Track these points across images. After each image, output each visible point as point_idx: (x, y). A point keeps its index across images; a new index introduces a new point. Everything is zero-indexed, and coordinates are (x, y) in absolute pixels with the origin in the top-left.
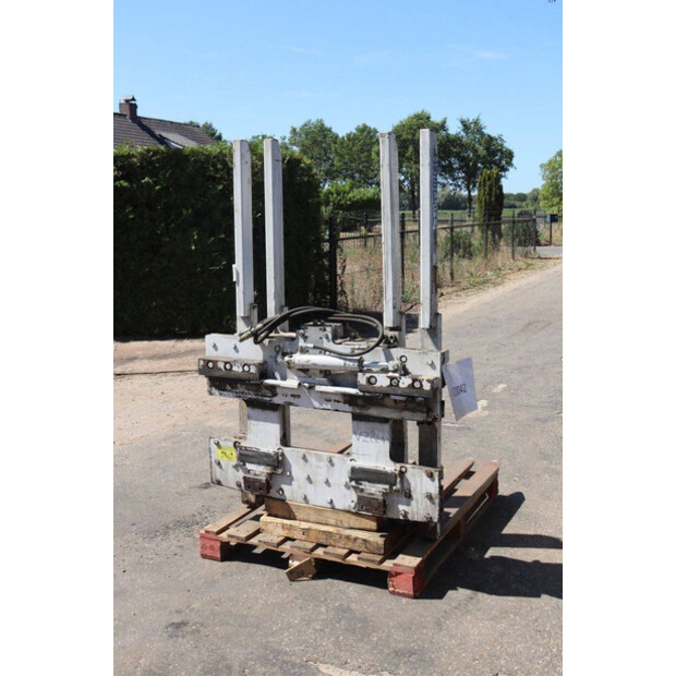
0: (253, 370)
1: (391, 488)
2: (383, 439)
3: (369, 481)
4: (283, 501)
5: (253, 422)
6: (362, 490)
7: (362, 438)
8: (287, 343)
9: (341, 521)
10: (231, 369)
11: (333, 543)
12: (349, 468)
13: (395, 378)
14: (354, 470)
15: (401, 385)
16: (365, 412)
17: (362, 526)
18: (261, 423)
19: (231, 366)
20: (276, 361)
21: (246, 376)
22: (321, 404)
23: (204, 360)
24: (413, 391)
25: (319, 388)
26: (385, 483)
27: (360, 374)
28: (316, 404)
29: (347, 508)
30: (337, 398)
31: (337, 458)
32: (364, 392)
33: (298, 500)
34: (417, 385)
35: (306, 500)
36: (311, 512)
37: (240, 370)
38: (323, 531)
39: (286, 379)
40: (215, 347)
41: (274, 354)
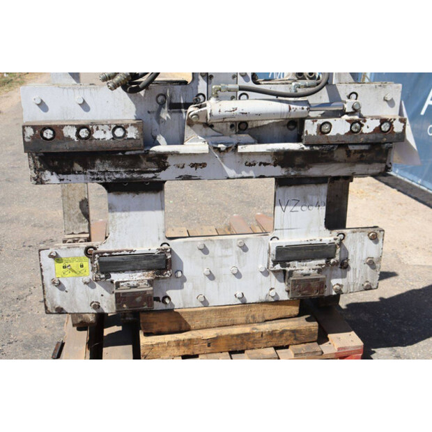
0: (132, 133)
1: (328, 262)
2: (318, 205)
3: (299, 260)
4: (171, 311)
5: (118, 214)
6: (291, 272)
7: (289, 208)
8: (178, 88)
9: (253, 317)
10: (90, 137)
11: (250, 345)
12: (273, 250)
13: (358, 122)
14: (280, 250)
15: (365, 130)
16: (303, 173)
17: (279, 316)
18: (133, 214)
19: (91, 132)
20: (158, 118)
21: (121, 145)
22: (238, 171)
23: (34, 127)
24: (380, 136)
26: (320, 258)
27: (308, 122)
28: (231, 173)
29: (263, 298)
30: (264, 160)
31: (251, 241)
32: (311, 145)
33: (195, 304)
34: (385, 127)
35: (205, 303)
36: (212, 315)
37: (109, 136)
38: (238, 336)
39: (182, 142)
40: (42, 105)
41: (155, 106)
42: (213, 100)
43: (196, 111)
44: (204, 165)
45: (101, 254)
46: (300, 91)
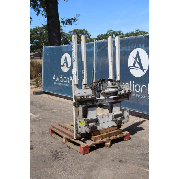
0: (94, 96)
2: (119, 106)
3: (117, 117)
4: (98, 130)
6: (116, 120)
7: (115, 108)
8: (98, 88)
9: (110, 130)
14: (114, 115)
15: (126, 92)
16: (117, 101)
18: (92, 111)
19: (88, 97)
21: (92, 99)
22: (108, 102)
23: (80, 97)
25: (109, 97)
26: (121, 116)
27: (118, 92)
29: (112, 126)
30: (112, 99)
32: (119, 96)
33: (101, 129)
34: (129, 92)
35: (103, 128)
36: (104, 131)
37: (91, 97)
38: (109, 134)
39: (99, 97)
40: (79, 93)
41: (95, 91)
42: (105, 90)
43: (103, 92)
44: (103, 101)
45: (87, 120)
46: (117, 87)
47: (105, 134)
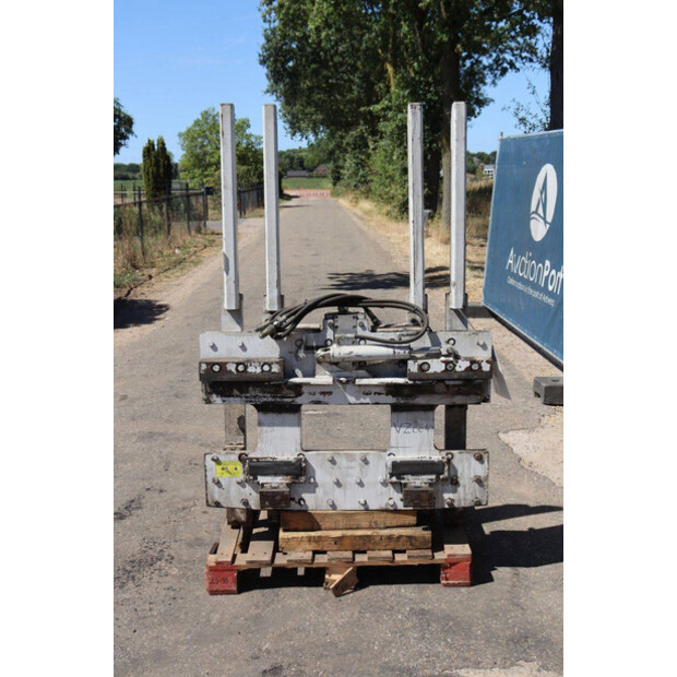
0: (276, 369)
1: (438, 477)
2: (427, 428)
3: (413, 474)
4: (306, 511)
5: (265, 428)
6: (405, 485)
7: (402, 430)
8: (312, 335)
9: (376, 522)
10: (245, 370)
11: (371, 546)
12: (389, 464)
13: (452, 362)
14: (395, 465)
15: (457, 369)
16: (411, 402)
17: (399, 524)
18: (276, 428)
19: (246, 367)
20: (297, 357)
21: (267, 377)
22: (358, 399)
23: (207, 364)
24: (471, 374)
25: (358, 382)
26: (431, 473)
27: (410, 363)
28: (352, 399)
29: (384, 506)
30: (377, 390)
31: (371, 456)
32: (414, 380)
33: (325, 507)
34: (475, 367)
35: (333, 506)
36: (340, 518)
37: (259, 370)
38: (360, 537)
39: (313, 375)
40: (214, 347)
41: (295, 348)
42: (335, 346)
43: (323, 353)
44: (330, 393)
45: (251, 459)
46: (404, 339)
47: (338, 534)
